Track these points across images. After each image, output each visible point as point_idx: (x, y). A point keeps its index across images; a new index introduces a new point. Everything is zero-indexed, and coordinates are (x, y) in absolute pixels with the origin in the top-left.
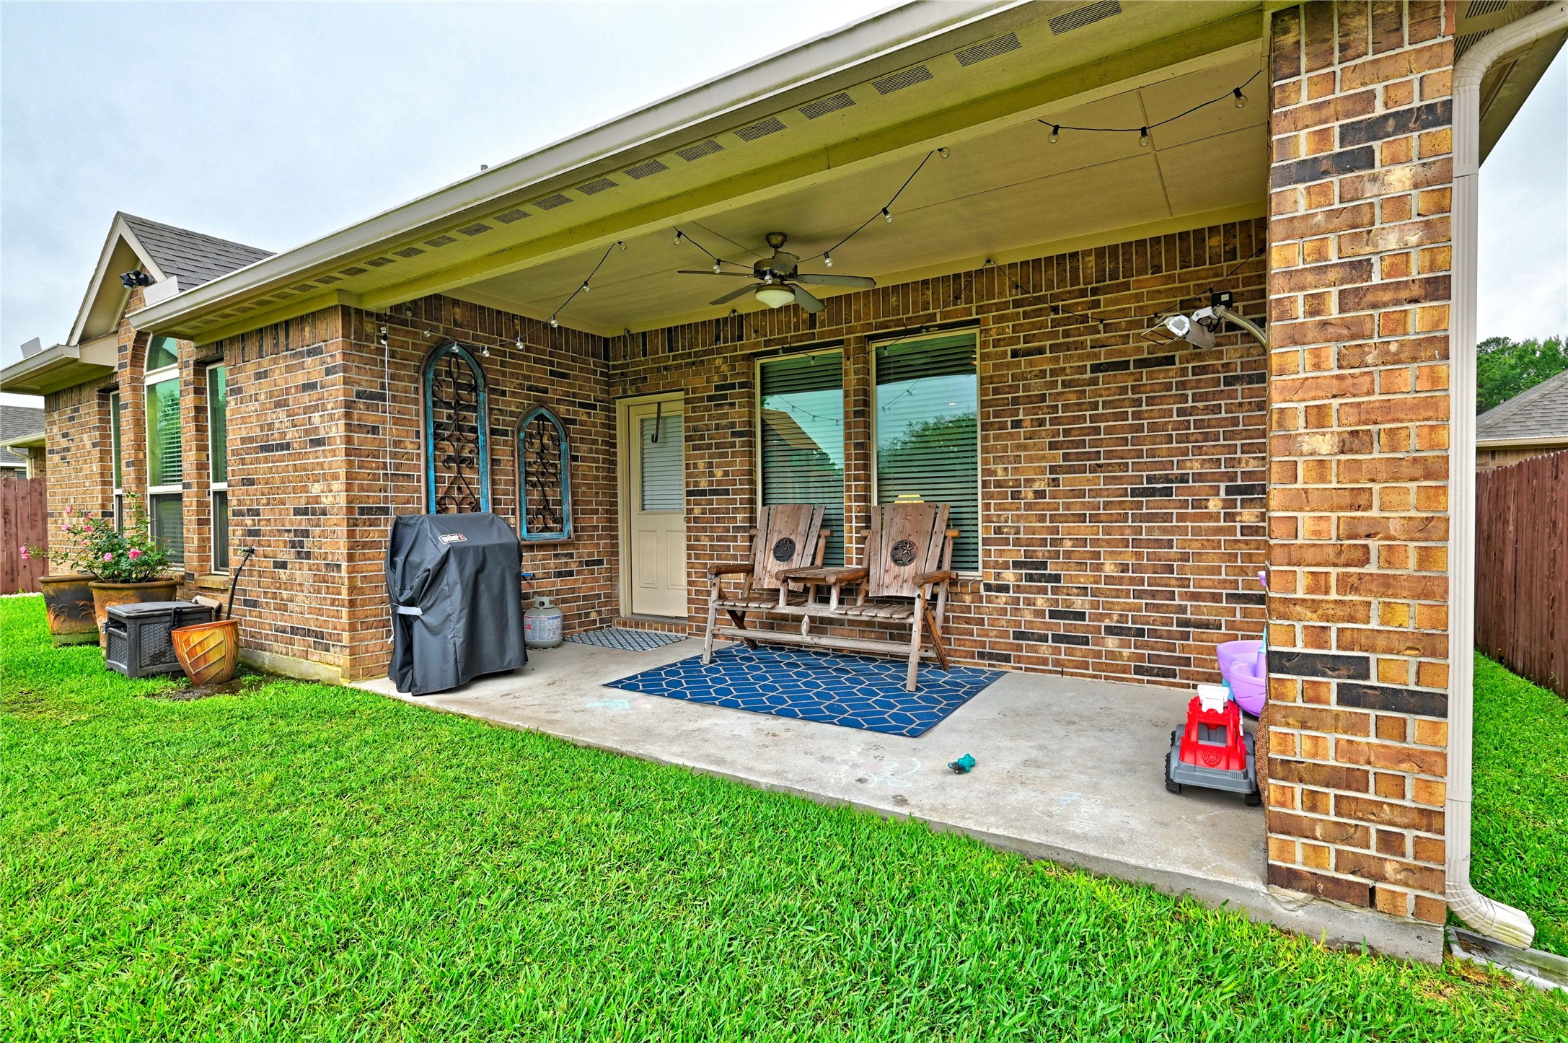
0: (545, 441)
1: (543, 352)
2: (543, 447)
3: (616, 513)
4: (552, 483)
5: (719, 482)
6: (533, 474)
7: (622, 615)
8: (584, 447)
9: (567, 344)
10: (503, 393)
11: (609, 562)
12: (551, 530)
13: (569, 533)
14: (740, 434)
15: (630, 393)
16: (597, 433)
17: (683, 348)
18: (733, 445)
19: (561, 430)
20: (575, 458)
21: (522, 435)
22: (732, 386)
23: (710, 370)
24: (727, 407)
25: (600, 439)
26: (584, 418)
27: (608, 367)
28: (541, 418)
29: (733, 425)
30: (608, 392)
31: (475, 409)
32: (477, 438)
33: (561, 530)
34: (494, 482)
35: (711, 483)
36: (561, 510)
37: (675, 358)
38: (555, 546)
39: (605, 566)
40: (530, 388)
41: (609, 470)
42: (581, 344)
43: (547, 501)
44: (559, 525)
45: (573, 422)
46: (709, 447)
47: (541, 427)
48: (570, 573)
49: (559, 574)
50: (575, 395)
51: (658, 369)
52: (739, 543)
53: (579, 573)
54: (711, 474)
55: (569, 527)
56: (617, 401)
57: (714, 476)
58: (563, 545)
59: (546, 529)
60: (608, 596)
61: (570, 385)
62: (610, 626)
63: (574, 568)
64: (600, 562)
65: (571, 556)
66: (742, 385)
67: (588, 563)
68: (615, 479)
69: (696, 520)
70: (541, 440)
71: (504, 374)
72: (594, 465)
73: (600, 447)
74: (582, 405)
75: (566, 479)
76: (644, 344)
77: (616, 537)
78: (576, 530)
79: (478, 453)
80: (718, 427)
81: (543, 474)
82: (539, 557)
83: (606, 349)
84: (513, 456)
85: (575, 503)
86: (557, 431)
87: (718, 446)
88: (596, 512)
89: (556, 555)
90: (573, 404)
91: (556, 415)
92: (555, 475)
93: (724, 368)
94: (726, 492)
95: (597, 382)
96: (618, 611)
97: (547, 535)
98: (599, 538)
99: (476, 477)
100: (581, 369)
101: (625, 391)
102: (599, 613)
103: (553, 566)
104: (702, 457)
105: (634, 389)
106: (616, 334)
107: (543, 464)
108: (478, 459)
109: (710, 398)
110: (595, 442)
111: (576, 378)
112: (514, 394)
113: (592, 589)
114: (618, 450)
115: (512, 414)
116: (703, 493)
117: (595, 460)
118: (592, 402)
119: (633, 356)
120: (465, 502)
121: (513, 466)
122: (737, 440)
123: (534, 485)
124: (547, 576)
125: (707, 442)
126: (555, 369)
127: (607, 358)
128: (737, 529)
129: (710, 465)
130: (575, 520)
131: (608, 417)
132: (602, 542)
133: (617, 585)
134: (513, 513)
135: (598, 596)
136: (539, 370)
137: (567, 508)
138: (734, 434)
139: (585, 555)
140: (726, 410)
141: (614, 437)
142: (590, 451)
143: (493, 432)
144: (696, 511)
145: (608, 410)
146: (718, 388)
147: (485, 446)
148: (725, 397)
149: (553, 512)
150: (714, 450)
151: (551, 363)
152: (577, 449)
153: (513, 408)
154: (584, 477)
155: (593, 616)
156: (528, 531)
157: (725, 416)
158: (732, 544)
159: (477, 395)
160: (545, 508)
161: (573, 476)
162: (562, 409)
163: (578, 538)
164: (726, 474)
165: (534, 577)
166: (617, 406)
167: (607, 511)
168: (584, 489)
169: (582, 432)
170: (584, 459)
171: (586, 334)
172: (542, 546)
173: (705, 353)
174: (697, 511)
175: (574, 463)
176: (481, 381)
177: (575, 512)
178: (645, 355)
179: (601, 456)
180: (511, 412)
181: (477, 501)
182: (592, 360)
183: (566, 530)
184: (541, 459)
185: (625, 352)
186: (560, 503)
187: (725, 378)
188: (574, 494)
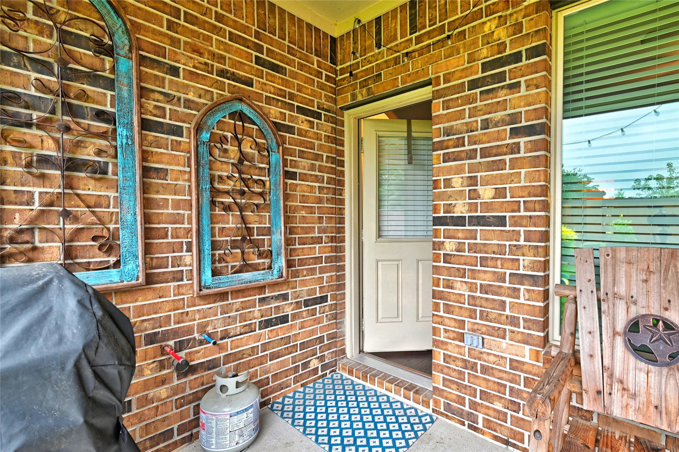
0: (247, 148)
1: (246, 30)
2: (243, 156)
3: (343, 241)
4: (257, 205)
5: (487, 206)
6: (227, 193)
7: (349, 355)
8: (305, 162)
9: (282, 29)
10: (174, 71)
11: (334, 297)
12: (255, 268)
13: (280, 271)
14: (530, 130)
15: (360, 98)
16: (320, 147)
17: (432, 22)
18: (515, 149)
19: (270, 136)
20: (289, 175)
21: (205, 136)
22: (517, 57)
23: (475, 43)
24: (505, 91)
25: (325, 155)
26: (305, 127)
27: (335, 72)
28: (241, 116)
29: (514, 118)
30: (335, 102)
31: (110, 84)
32: (115, 131)
33: (270, 268)
34: (147, 203)
35: (473, 207)
36: (270, 240)
37: (419, 40)
38: (262, 289)
39: (329, 302)
40: (222, 73)
41: (335, 192)
42: (301, 35)
43: (249, 230)
44: (267, 261)
45: (290, 130)
46: (471, 155)
47: (239, 130)
48: (284, 319)
49: (267, 324)
50: (292, 96)
51: (396, 61)
52: (522, 300)
53: (294, 317)
54: (474, 195)
55: (281, 262)
56: (346, 113)
57: (479, 197)
58: (274, 285)
59: (246, 267)
60: (332, 337)
61: (286, 83)
62: (334, 371)
63: (289, 311)
64: (323, 299)
65: (285, 297)
66: (534, 52)
67: (307, 303)
68: (342, 202)
69: (447, 258)
70: (239, 146)
71: (175, 42)
72: (317, 185)
73: (324, 164)
74: (301, 110)
75: (277, 201)
76: (378, 33)
77: (342, 268)
78: (290, 264)
79: (116, 157)
80: (486, 125)
81: (243, 193)
82: (237, 306)
83: (334, 51)
84: (189, 166)
85: (290, 230)
86: (265, 138)
87: (485, 153)
88: (319, 240)
89: (262, 300)
90: (291, 107)
91: (264, 116)
92: (261, 194)
93: (502, 34)
94: (501, 221)
95: (321, 86)
96: (343, 352)
97: (247, 276)
98: (323, 270)
99: (112, 194)
100: (301, 67)
101: (354, 96)
102: (321, 359)
103: (257, 314)
104: (459, 170)
105: (364, 91)
106: (344, 31)
107: (243, 180)
108: (115, 165)
109: (473, 85)
110: (318, 157)
111: (294, 75)
112: (192, 75)
113: (313, 332)
114: (346, 169)
115: (188, 104)
116: (459, 221)
117: (317, 179)
118: (316, 109)
119: (365, 51)
120: (85, 234)
121: (189, 180)
122: (522, 140)
123: (227, 208)
124: (250, 329)
125: (467, 148)
126: (264, 57)
127: (334, 61)
128: (521, 278)
129: (473, 181)
130: (290, 253)
131: (334, 130)
132: (325, 275)
133: (342, 323)
134: (189, 250)
135: (321, 339)
136: (238, 52)
137: (278, 238)
138: (515, 132)
139: (305, 293)
140: (502, 96)
141: (342, 154)
142: (312, 167)
143: (145, 125)
144: (447, 245)
145: (335, 121)
146: (486, 67)
147: (129, 146)
148: (501, 77)
149: (256, 244)
150: (479, 159)
151: (259, 49)
152: (294, 164)
153: (191, 96)
154: (304, 199)
155: (314, 363)
156: (215, 273)
157: (503, 105)
158: (508, 300)
159: (116, 61)
160: (244, 239)
161: (287, 197)
162: (274, 111)
163: (296, 274)
164: (500, 193)
165: (226, 335)
166: (346, 119)
167: (333, 239)
168: (303, 213)
169: (301, 143)
170: (304, 177)
171: (309, 25)
172: (238, 293)
173: (466, 20)
174: (450, 246)
175: (289, 181)
176: (121, 40)
177: (289, 242)
178: (379, 46)
179: (326, 175)
180: (186, 100)
181: (115, 235)
182: (316, 58)
183: (276, 267)
184: (240, 172)
185: (355, 49)
186: (269, 232)
187: (502, 46)
188: (288, 220)
